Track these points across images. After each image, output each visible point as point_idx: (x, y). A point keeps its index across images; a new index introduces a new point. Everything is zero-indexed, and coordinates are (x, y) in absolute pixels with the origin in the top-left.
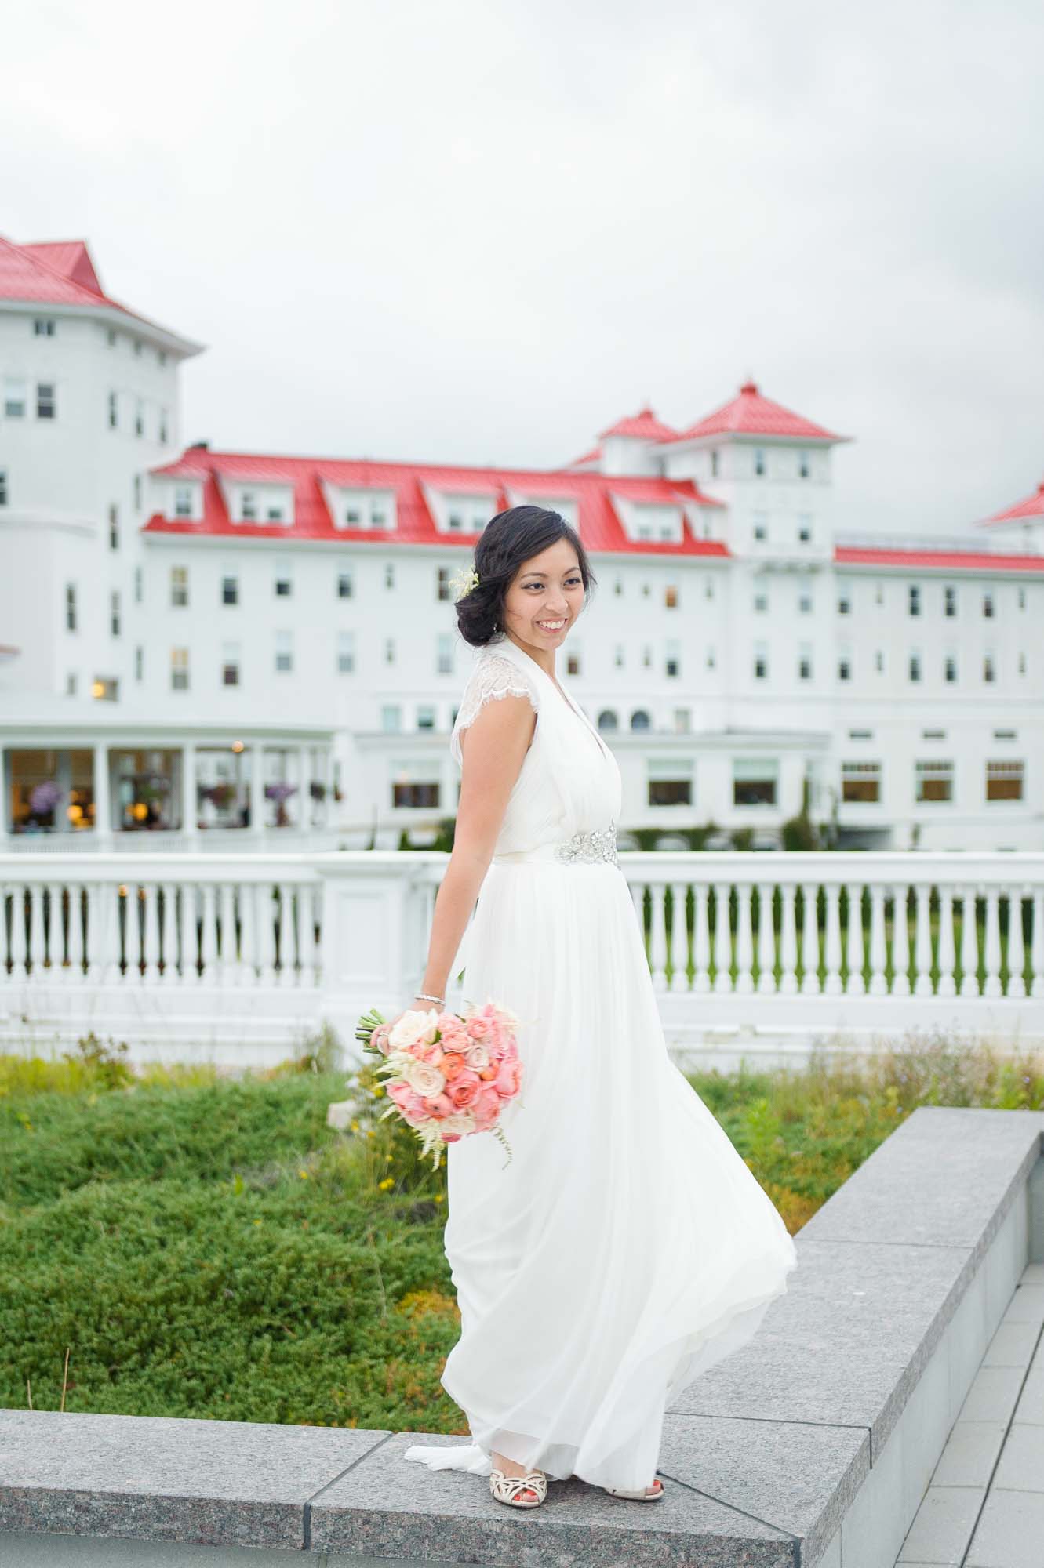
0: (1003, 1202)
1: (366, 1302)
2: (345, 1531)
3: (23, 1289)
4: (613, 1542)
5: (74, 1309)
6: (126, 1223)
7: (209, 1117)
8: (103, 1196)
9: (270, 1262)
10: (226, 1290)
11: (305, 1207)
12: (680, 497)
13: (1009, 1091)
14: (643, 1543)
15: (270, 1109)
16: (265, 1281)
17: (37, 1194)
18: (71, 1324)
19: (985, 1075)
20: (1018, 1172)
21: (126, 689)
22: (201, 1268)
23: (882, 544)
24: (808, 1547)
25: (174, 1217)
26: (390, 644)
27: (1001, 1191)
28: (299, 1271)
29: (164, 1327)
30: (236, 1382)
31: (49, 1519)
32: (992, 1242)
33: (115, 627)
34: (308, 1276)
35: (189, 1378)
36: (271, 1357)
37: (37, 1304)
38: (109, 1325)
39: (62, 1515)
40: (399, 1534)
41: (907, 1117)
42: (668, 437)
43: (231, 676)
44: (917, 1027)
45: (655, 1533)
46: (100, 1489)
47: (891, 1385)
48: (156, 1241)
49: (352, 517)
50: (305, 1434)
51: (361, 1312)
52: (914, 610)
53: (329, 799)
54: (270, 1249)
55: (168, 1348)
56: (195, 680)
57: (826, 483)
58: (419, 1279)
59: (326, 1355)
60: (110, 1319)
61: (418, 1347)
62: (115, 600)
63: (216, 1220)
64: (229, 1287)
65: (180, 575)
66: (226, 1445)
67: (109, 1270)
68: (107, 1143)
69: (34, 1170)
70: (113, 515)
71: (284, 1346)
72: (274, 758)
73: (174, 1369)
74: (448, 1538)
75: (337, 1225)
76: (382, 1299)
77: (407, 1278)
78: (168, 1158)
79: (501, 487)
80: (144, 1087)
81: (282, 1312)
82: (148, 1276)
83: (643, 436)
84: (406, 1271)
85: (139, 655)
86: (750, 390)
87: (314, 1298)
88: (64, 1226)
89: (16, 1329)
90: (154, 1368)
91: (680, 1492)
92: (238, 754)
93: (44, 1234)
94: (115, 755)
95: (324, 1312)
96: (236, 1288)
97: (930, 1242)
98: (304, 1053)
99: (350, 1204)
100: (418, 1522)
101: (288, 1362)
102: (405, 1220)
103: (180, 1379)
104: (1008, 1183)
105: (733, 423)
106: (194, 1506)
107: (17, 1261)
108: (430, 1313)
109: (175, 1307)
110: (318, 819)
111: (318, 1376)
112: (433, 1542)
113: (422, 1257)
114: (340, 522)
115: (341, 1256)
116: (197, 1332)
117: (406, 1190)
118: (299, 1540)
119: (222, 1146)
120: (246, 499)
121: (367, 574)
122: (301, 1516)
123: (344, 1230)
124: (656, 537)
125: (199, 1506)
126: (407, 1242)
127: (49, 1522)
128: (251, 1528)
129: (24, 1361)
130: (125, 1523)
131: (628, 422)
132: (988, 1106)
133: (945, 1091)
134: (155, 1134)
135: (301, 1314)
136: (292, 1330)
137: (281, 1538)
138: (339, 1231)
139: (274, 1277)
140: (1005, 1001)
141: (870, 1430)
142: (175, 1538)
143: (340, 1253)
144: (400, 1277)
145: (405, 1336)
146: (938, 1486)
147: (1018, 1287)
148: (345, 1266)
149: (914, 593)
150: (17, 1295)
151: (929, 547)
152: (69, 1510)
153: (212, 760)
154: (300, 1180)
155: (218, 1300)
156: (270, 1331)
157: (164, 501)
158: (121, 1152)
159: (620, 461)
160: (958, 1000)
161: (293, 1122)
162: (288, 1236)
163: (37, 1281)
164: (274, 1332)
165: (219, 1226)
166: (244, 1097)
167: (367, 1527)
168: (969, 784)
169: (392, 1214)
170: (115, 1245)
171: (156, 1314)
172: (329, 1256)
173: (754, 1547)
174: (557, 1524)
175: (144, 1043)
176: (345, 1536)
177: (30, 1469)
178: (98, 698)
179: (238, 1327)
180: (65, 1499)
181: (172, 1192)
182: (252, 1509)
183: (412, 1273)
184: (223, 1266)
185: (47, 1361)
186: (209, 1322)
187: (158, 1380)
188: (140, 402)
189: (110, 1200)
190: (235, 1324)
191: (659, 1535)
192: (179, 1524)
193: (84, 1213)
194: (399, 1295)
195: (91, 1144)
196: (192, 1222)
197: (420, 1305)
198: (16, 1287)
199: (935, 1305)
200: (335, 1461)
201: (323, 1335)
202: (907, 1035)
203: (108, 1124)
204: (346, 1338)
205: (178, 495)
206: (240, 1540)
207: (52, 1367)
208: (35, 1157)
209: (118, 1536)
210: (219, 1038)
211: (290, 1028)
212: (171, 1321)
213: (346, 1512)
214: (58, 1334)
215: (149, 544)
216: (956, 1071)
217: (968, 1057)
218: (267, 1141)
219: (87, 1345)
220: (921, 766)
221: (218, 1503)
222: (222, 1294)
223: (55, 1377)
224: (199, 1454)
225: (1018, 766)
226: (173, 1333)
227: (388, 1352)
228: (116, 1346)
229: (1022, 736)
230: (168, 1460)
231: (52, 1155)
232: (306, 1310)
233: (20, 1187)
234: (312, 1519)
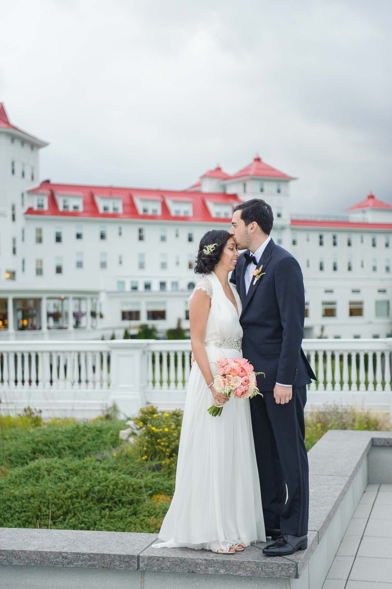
0: (359, 461)
1: (140, 498)
2: (151, 563)
3: (21, 494)
4: (238, 565)
5: (39, 501)
6: (54, 472)
7: (76, 436)
8: (45, 463)
9: (107, 484)
10: (92, 494)
11: (116, 466)
12: (231, 200)
13: (360, 424)
14: (248, 565)
15: (98, 433)
16: (105, 491)
17: (15, 464)
18: (39, 506)
19: (352, 419)
20: (364, 451)
21: (19, 275)
22: (82, 487)
23: (308, 218)
24: (300, 566)
25: (71, 470)
26: (120, 257)
27: (359, 458)
28: (117, 487)
29: (71, 507)
30: (97, 525)
31: (54, 561)
32: (356, 474)
33: (14, 251)
34: (120, 489)
35: (81, 524)
36: (109, 517)
37: (26, 499)
38: (52, 506)
39: (58, 560)
40: (168, 564)
41: (325, 434)
42: (227, 178)
43: (59, 270)
44: (327, 402)
45: (251, 562)
46: (70, 551)
47: (324, 518)
48: (66, 478)
49: (105, 209)
50: (133, 535)
51: (138, 501)
52: (321, 244)
53: (98, 317)
54: (106, 480)
55: (73, 514)
56: (45, 271)
57: (287, 195)
58: (157, 490)
59: (127, 516)
60: (52, 504)
61: (159, 513)
62: (14, 241)
63: (86, 470)
64: (92, 493)
65: (39, 231)
66: (108, 538)
67: (51, 488)
68: (40, 445)
69: (14, 455)
70: (13, 208)
71: (113, 513)
72: (77, 302)
73: (76, 521)
74: (185, 565)
75: (128, 472)
76: (146, 497)
77: (154, 490)
78: (62, 450)
79: (163, 197)
80: (49, 425)
81: (111, 502)
82: (64, 490)
83: (217, 177)
84: (153, 487)
85: (23, 262)
86: (258, 160)
87: (122, 497)
88: (32, 473)
89: (19, 509)
90: (69, 520)
91: (258, 550)
92: (62, 300)
93: (24, 476)
94: (15, 301)
95: (126, 501)
96: (95, 493)
97: (335, 474)
98: (106, 413)
99: (132, 465)
100: (175, 560)
101: (115, 518)
102: (151, 470)
103: (78, 524)
104: (361, 455)
105: (251, 173)
106: (101, 556)
107: (16, 486)
108: (162, 501)
109: (75, 500)
110: (94, 325)
111: (126, 523)
112: (179, 566)
113: (158, 483)
114: (101, 210)
115: (131, 482)
116: (83, 508)
117: (151, 460)
118: (136, 567)
119: (82, 446)
120: (64, 202)
121: (111, 230)
122: (137, 559)
123: (131, 473)
124: (222, 216)
125: (103, 556)
126: (153, 477)
127: (53, 562)
128: (120, 563)
129: (23, 519)
130: (79, 562)
131: (211, 172)
132: (353, 429)
133: (338, 425)
134: (57, 442)
135: (118, 502)
136: (115, 507)
137: (130, 566)
138: (128, 474)
139: (108, 489)
140: (359, 392)
141: (318, 532)
142: (95, 567)
143: (131, 481)
144: (151, 490)
145: (155, 509)
146: (339, 556)
147: (364, 492)
148: (133, 485)
149: (321, 237)
150: (19, 497)
151: (327, 219)
152: (60, 558)
153: (52, 302)
154: (113, 457)
155: (89, 498)
156: (108, 508)
157: (33, 202)
158: (45, 448)
159: (208, 187)
160: (342, 392)
161: (107, 437)
162: (112, 476)
163: (25, 492)
164: (109, 508)
165: (87, 473)
166: (89, 429)
167: (158, 562)
168: (342, 310)
169: (147, 468)
170: (51, 479)
171: (68, 502)
172: (127, 482)
173: (283, 565)
174: (220, 560)
175: (47, 410)
176: (151, 565)
177: (46, 546)
178: (7, 279)
179: (97, 507)
180: (59, 555)
181: (69, 461)
182: (120, 557)
183: (155, 488)
184: (90, 486)
185: (31, 519)
186: (87, 505)
187: (71, 524)
188: (24, 165)
189: (47, 464)
190: (95, 506)
191: (253, 563)
192: (96, 562)
193: (39, 469)
194: (151, 495)
195: (34, 446)
196: (77, 472)
197: (158, 499)
198: (18, 494)
199: (338, 494)
200: (145, 543)
201: (126, 509)
202: (324, 405)
203: (40, 439)
204: (134, 510)
205: (38, 200)
206: (116, 567)
207: (33, 521)
208: (13, 451)
209: (77, 567)
210: (75, 408)
211: (101, 404)
212: (73, 505)
213: (151, 557)
214: (34, 510)
215: (27, 219)
216: (342, 417)
217: (346, 412)
218: (98, 444)
219: (45, 513)
220: (324, 303)
221: (109, 555)
222: (90, 496)
223: (34, 524)
224: (100, 541)
225: (361, 303)
226: (74, 509)
227: (149, 515)
228: (55, 513)
229: (363, 292)
230: (90, 543)
231: (20, 450)
232: (120, 501)
233: (9, 461)
234: (140, 560)
